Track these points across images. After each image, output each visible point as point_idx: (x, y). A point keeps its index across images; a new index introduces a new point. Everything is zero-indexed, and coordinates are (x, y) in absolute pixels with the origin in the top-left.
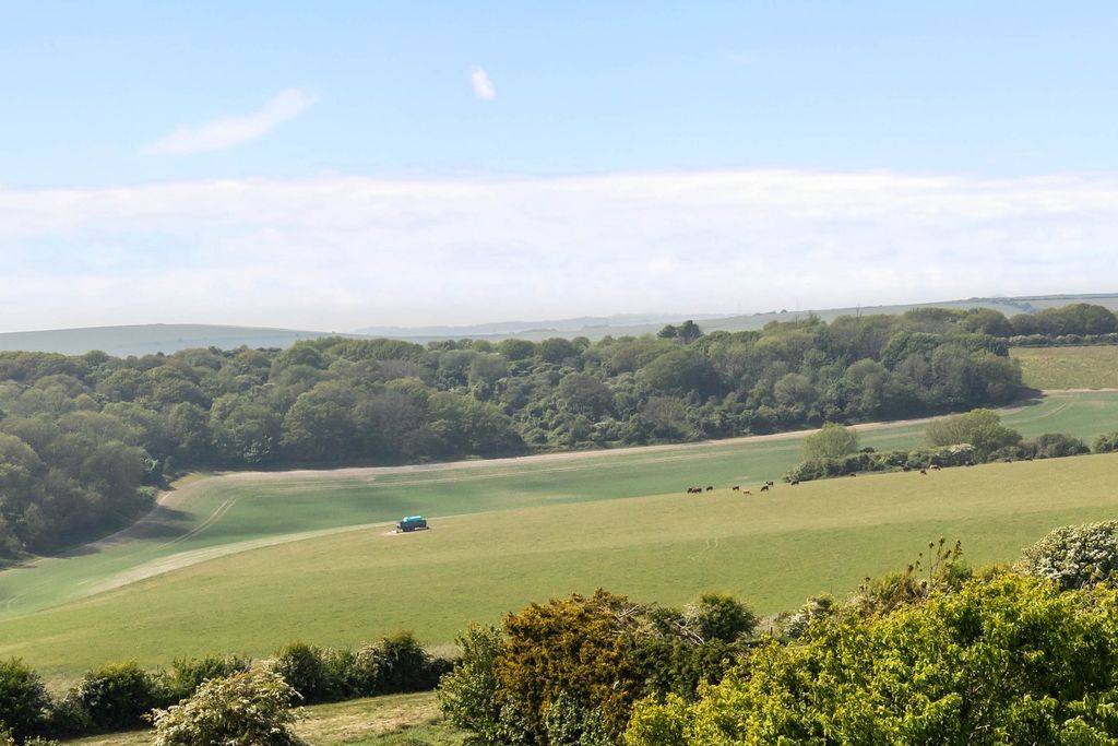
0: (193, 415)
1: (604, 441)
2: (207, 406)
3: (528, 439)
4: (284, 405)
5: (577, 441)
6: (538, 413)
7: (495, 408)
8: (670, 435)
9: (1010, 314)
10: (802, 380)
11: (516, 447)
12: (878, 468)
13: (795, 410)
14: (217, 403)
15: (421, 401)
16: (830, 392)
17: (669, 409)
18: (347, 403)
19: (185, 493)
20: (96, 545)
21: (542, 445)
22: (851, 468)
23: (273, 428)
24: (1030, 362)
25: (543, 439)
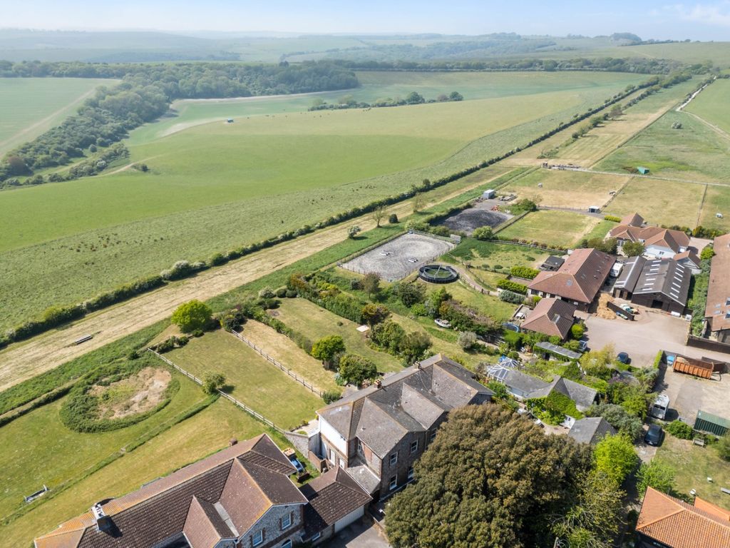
0: (175, 85)
1: (269, 94)
2: (178, 82)
3: (252, 92)
4: (195, 83)
5: (263, 93)
6: (253, 86)
7: (243, 85)
8: (283, 93)
9: (356, 62)
10: (311, 80)
11: (249, 95)
12: (327, 109)
13: (310, 87)
14: (180, 81)
15: (227, 83)
16: (318, 84)
17: (281, 86)
18: (210, 83)
19: (175, 104)
20: (158, 119)
21: (255, 94)
22: (322, 108)
23: (194, 88)
24: (360, 76)
25: (255, 93)
